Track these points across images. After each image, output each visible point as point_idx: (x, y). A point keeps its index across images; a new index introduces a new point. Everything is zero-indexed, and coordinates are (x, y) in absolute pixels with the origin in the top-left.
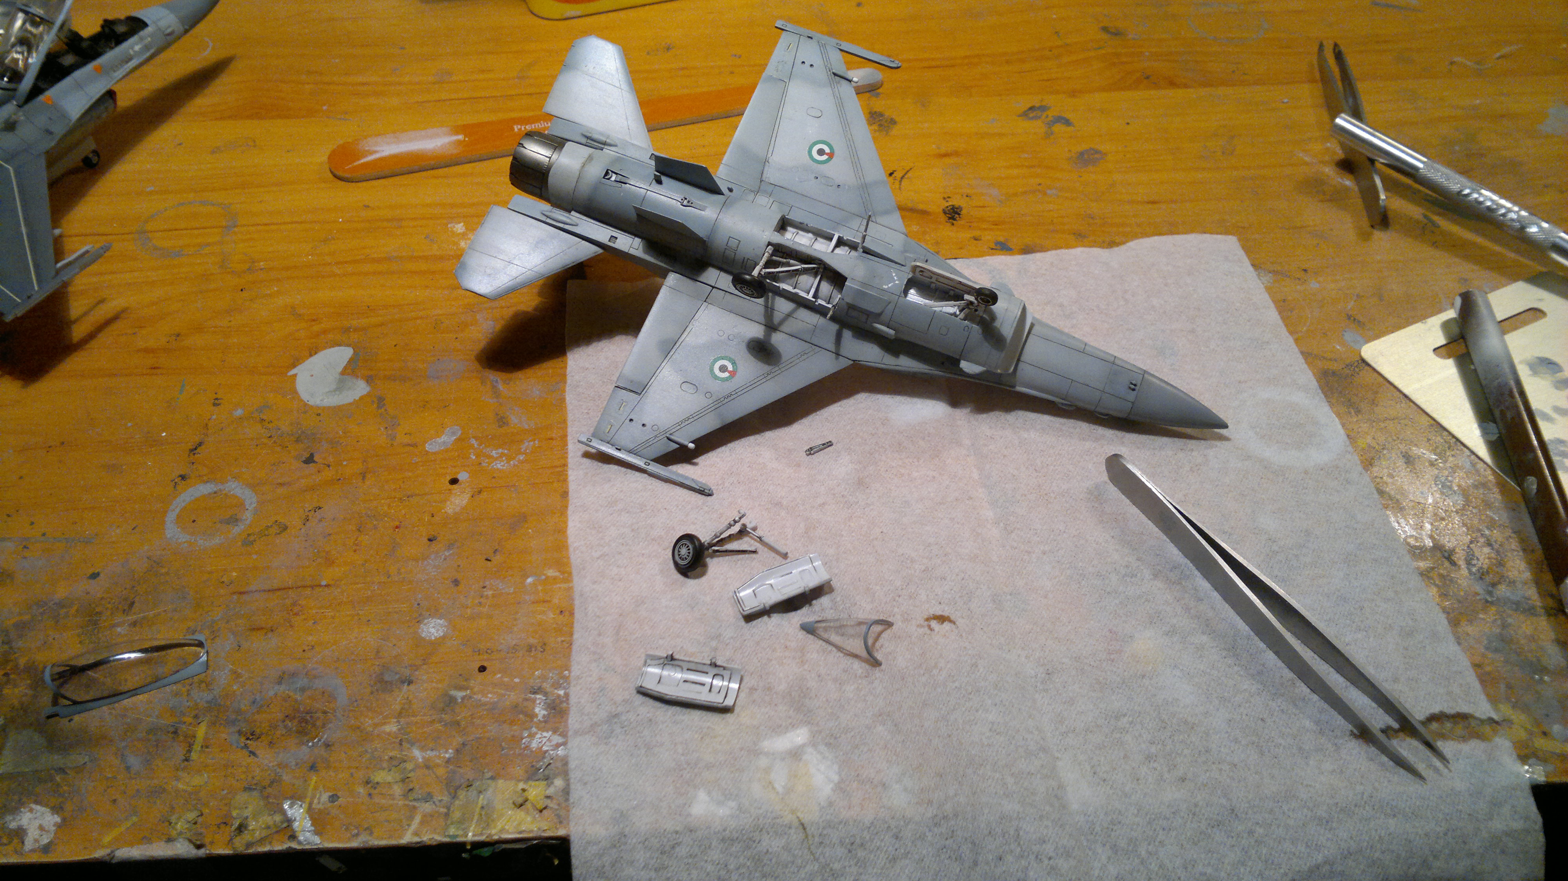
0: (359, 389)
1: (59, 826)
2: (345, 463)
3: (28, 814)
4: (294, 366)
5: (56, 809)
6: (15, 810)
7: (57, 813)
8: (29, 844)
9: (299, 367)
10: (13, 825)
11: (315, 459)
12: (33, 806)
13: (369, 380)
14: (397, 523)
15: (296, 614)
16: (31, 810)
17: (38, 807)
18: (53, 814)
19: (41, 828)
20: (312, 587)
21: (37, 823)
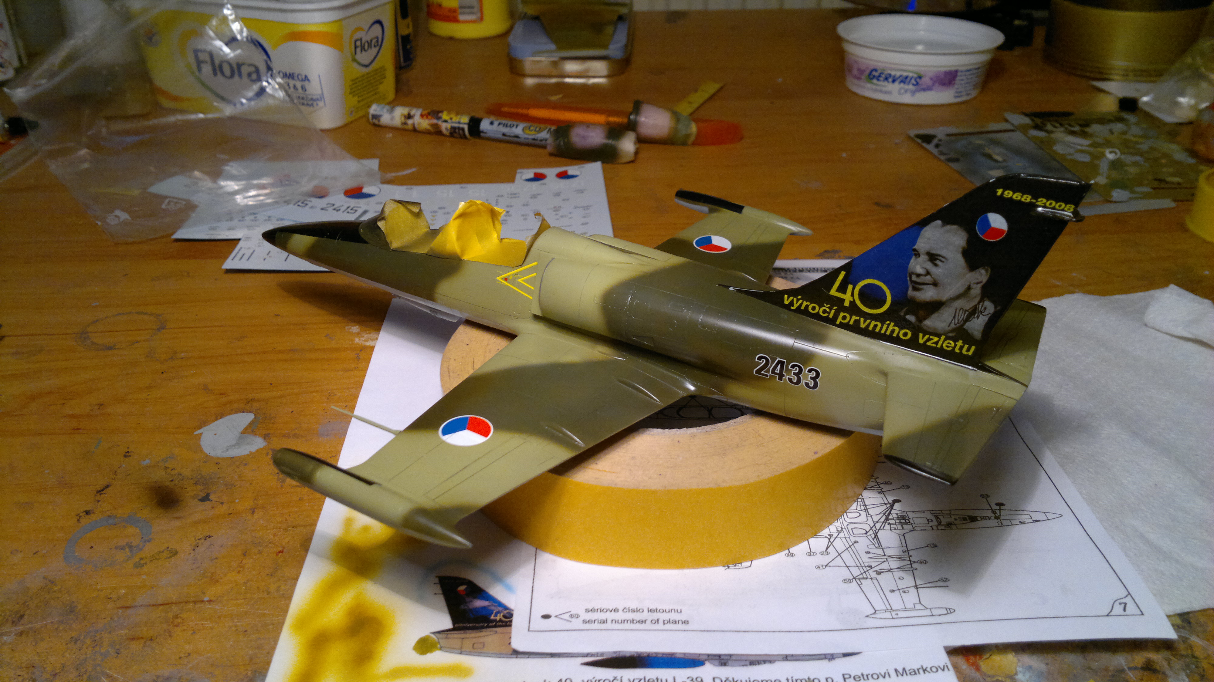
0: (258, 443)
2: (237, 501)
4: (200, 427)
9: (205, 428)
11: (210, 497)
13: (266, 437)
14: (281, 549)
15: (177, 626)
20: (195, 602)
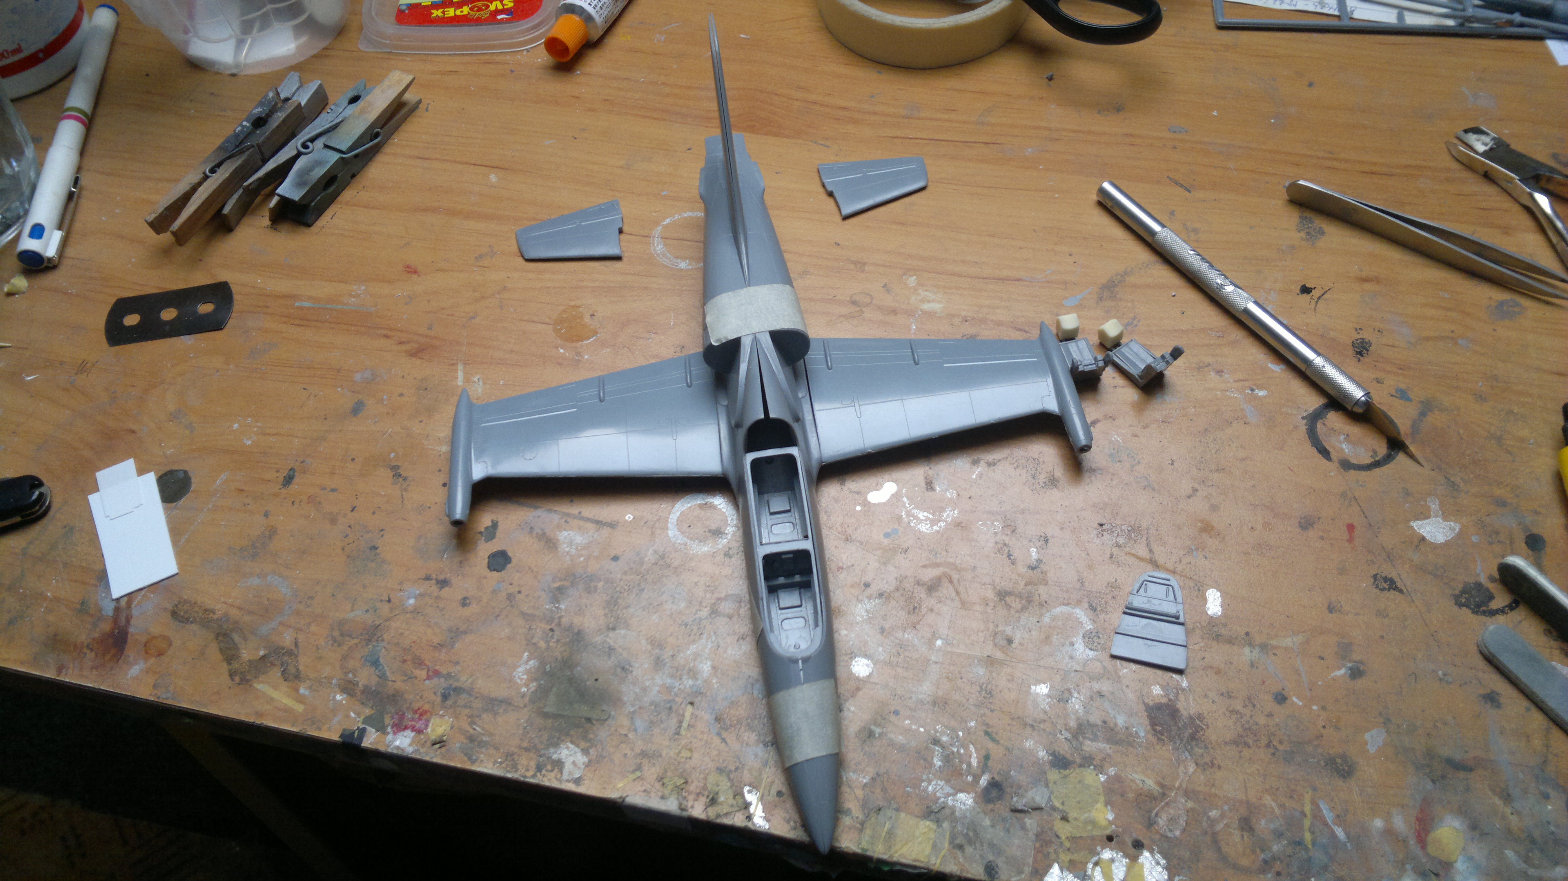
1: (588, 765)
3: (566, 750)
5: (585, 751)
6: (556, 745)
7: (586, 755)
8: (565, 776)
10: (555, 757)
12: (569, 745)
16: (567, 748)
17: (572, 746)
18: (582, 755)
19: (574, 763)
21: (571, 759)
